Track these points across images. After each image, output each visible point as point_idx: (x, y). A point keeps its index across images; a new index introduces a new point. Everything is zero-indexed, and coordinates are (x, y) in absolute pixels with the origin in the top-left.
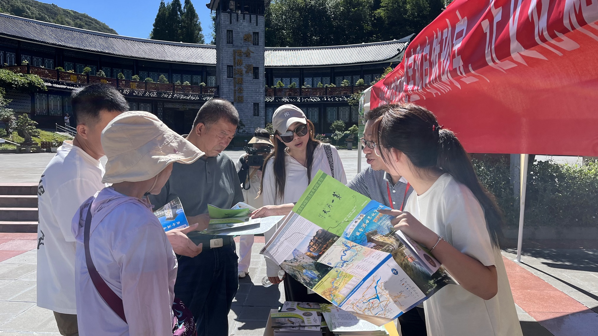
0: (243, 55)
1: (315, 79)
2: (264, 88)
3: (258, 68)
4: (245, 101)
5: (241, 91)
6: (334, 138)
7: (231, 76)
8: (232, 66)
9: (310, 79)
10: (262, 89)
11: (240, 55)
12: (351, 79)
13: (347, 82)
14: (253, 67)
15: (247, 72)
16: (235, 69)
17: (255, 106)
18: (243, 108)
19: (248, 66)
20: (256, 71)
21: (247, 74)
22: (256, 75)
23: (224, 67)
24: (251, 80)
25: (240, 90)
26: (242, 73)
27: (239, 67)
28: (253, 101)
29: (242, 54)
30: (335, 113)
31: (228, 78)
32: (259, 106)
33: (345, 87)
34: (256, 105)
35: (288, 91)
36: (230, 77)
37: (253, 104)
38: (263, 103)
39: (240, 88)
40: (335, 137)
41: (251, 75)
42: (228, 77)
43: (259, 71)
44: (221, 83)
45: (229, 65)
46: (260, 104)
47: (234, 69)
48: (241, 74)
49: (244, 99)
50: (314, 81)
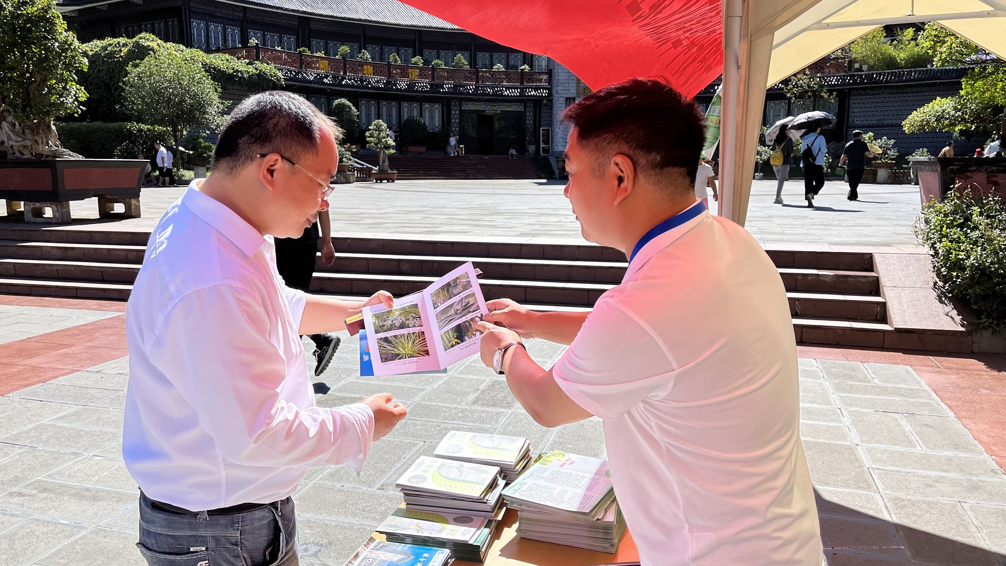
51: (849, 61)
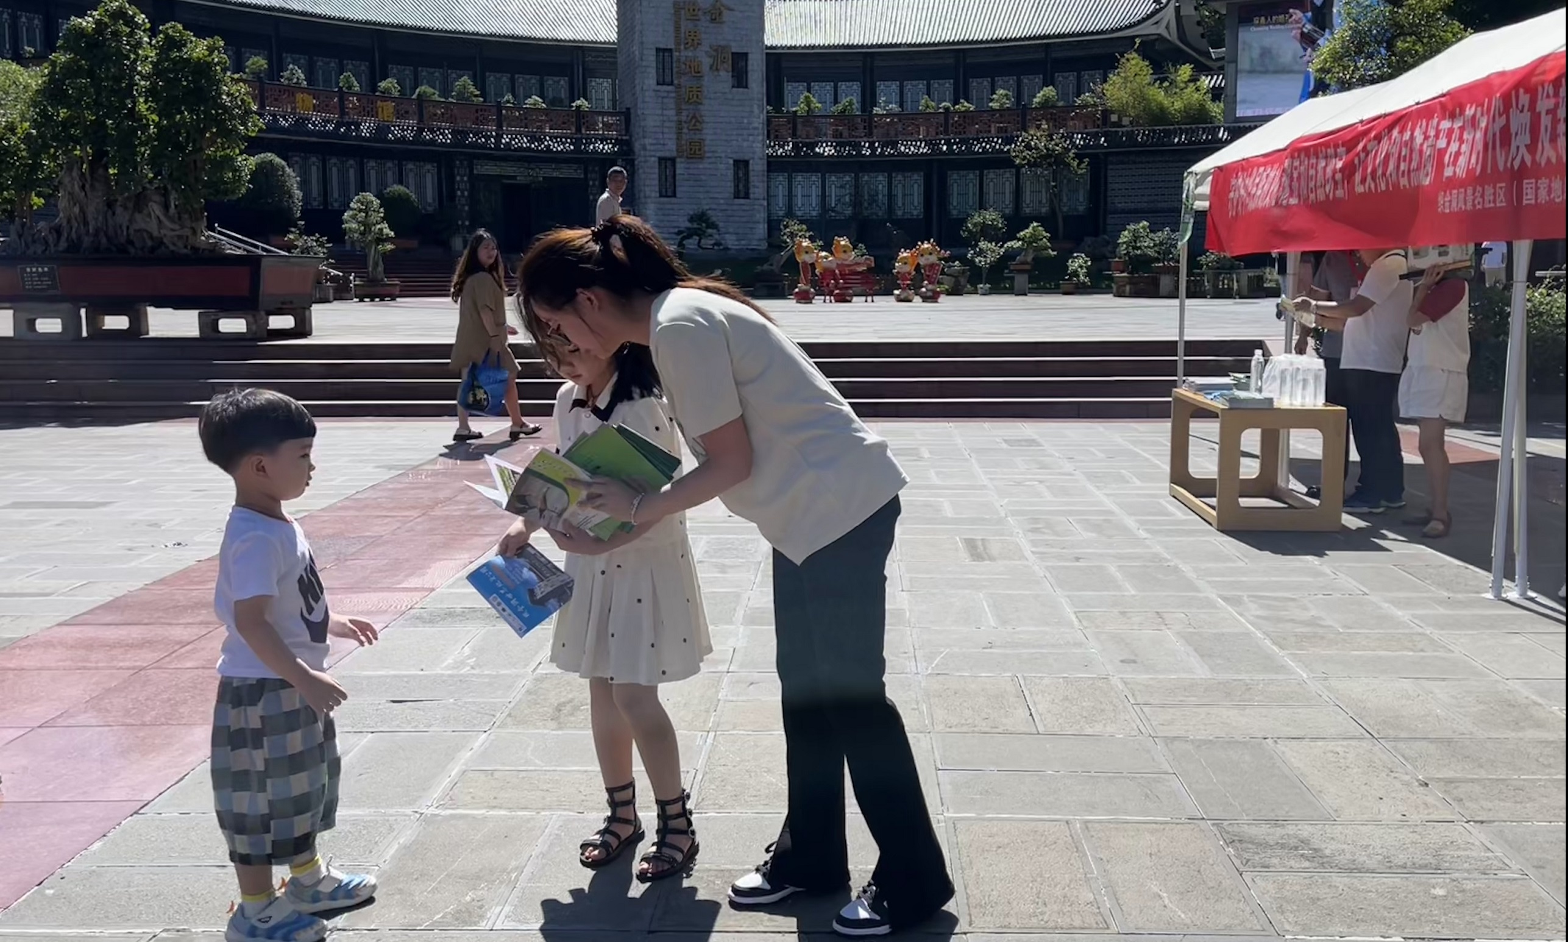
0: (702, 18)
1: (908, 85)
2: (763, 117)
3: (745, 55)
4: (708, 155)
5: (697, 124)
6: (974, 262)
7: (668, 79)
8: (670, 50)
9: (894, 86)
10: (759, 118)
11: (695, 19)
12: (1015, 86)
13: (1006, 95)
14: (733, 54)
15: (715, 68)
16: (679, 60)
17: (738, 168)
18: (704, 175)
19: (716, 50)
20: (739, 65)
21: (716, 73)
22: (740, 79)
23: (645, 52)
24: (727, 90)
25: (694, 121)
26: (699, 72)
27: (690, 54)
28: (731, 156)
29: (700, 13)
30: (972, 189)
31: (659, 87)
32: (751, 167)
33: (1001, 110)
34: (741, 165)
35: (831, 124)
36: (664, 84)
37: (731, 162)
38: (761, 159)
39: (695, 114)
40: (979, 258)
41: (725, 76)
42: (658, 84)
43: (750, 62)
44: (640, 100)
45: (662, 46)
46: (751, 162)
47: (675, 59)
48: (698, 75)
49: (706, 149)
50: (905, 91)
51: (1102, 111)
